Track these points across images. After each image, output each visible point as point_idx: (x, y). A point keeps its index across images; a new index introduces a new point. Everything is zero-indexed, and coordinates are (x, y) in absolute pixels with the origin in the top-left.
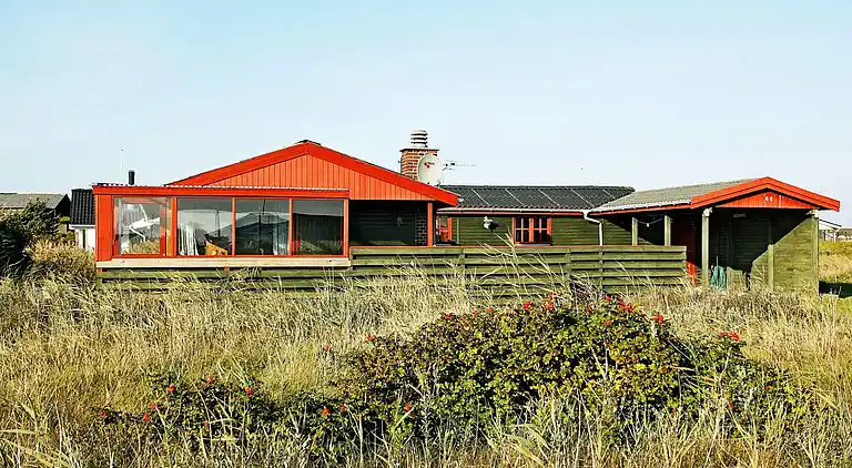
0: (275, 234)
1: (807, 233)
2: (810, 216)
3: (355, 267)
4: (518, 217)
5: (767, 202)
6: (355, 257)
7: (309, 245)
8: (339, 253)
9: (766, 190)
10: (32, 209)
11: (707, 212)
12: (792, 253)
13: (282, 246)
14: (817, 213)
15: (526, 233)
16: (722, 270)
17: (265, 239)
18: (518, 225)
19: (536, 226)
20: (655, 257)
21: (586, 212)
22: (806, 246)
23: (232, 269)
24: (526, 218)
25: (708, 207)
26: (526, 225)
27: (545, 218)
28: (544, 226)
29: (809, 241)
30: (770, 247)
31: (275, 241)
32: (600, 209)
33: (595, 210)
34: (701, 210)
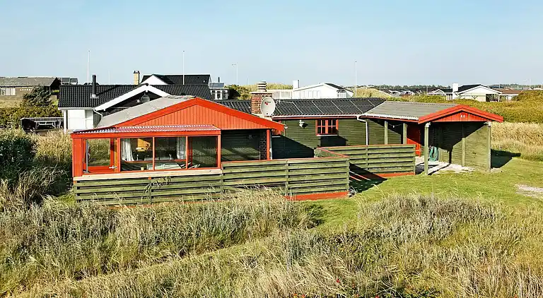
0: (178, 146)
1: (485, 134)
2: (486, 125)
3: (224, 174)
4: (319, 120)
5: (462, 118)
6: (224, 168)
7: (198, 152)
8: (215, 166)
9: (462, 111)
10: (36, 91)
11: (427, 125)
12: (476, 144)
13: (182, 152)
14: (490, 123)
15: (324, 129)
16: (435, 148)
17: (172, 148)
18: (319, 124)
19: (330, 124)
20: (398, 151)
21: (358, 116)
22: (484, 141)
23: (152, 178)
24: (324, 120)
25: (428, 122)
26: (324, 124)
27: (334, 120)
28: (334, 124)
29: (485, 138)
30: (463, 139)
31: (178, 149)
32: (366, 114)
33: (363, 115)
34: (425, 124)
